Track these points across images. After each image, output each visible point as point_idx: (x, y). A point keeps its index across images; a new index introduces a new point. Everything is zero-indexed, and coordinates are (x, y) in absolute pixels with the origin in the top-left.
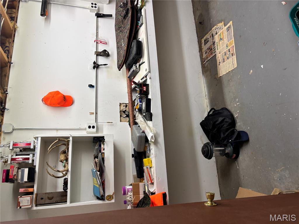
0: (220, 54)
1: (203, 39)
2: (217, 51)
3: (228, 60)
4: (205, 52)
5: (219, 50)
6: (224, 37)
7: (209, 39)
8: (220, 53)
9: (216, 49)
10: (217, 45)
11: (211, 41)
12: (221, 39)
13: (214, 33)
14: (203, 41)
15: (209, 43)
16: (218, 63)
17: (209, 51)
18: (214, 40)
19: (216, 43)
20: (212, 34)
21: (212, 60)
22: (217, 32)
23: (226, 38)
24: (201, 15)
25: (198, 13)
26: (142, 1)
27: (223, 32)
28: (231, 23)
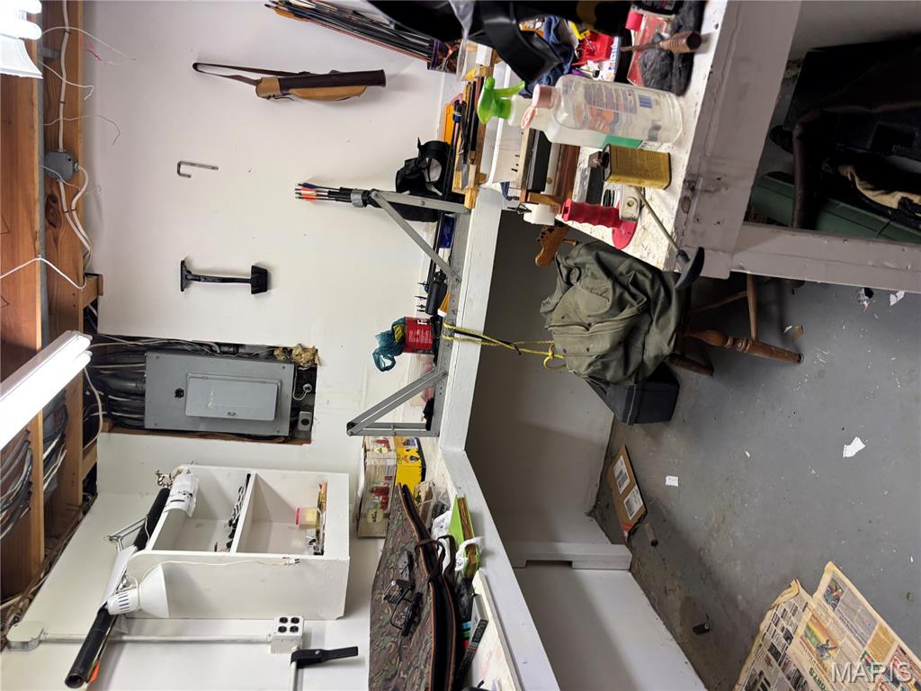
1: (737, 687)
6: (835, 634)
10: (819, 682)
11: (781, 680)
13: (779, 641)
18: (792, 668)
19: (808, 678)
20: (773, 648)
22: (788, 631)
23: (848, 632)
24: (689, 604)
25: (675, 601)
26: (470, 548)
27: (813, 615)
28: (831, 571)
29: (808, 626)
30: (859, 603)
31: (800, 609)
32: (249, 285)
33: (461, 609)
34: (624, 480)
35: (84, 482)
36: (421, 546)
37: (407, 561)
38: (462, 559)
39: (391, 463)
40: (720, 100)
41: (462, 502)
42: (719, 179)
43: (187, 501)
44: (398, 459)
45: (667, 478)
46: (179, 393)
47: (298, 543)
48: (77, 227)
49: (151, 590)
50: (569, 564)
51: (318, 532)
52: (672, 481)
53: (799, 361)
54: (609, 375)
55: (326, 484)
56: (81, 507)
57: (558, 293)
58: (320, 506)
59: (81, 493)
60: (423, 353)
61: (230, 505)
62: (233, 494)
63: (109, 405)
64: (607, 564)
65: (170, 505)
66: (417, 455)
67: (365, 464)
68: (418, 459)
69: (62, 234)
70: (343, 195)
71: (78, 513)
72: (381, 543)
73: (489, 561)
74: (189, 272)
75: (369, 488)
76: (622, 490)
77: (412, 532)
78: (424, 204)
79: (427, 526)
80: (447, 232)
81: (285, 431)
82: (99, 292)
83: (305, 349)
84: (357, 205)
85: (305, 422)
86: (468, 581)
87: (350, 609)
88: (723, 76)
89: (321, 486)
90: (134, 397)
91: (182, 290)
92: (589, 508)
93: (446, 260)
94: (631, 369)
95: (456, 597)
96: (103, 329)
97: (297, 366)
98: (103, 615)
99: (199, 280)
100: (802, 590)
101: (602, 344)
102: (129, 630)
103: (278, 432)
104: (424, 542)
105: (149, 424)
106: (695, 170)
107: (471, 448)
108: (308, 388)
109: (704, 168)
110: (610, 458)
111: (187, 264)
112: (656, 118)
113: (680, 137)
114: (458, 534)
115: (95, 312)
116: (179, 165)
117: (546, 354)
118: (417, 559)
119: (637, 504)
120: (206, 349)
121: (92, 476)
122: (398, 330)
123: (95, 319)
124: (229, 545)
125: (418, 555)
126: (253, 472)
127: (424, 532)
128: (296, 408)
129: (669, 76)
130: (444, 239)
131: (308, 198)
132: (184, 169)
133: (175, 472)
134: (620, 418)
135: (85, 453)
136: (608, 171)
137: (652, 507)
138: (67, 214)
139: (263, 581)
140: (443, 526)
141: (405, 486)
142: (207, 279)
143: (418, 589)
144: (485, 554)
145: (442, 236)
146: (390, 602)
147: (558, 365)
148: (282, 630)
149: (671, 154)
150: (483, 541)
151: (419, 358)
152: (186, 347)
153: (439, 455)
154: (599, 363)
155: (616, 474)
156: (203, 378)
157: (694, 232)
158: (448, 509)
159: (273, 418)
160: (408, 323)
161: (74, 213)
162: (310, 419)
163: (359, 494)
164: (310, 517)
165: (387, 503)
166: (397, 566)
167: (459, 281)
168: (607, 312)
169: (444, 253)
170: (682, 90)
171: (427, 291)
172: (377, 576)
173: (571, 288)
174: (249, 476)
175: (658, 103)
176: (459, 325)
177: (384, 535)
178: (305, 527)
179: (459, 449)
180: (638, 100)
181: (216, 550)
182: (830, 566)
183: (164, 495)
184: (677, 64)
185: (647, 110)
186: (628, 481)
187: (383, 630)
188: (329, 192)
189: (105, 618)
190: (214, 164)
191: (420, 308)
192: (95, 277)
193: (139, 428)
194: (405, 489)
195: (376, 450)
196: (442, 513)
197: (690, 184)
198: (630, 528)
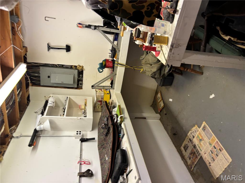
0: (206, 155)
1: (182, 147)
2: (202, 153)
3: (218, 157)
4: (188, 158)
5: (203, 151)
6: (204, 137)
7: (188, 145)
8: (205, 153)
9: (200, 151)
10: (199, 147)
11: (191, 146)
12: (201, 140)
13: (191, 138)
14: (182, 148)
15: (189, 148)
16: (208, 165)
17: (193, 156)
18: (194, 144)
19: (197, 146)
20: (190, 139)
21: (199, 164)
22: (194, 136)
23: (206, 137)
24: (173, 128)
25: (169, 128)
26: (121, 117)
27: (199, 133)
28: (204, 123)
29: (198, 135)
30: (209, 131)
31: (197, 131)
32: (65, 50)
33: (119, 131)
34: (159, 99)
35: (27, 98)
36: (110, 116)
37: (106, 119)
38: (119, 120)
39: (103, 95)
40: (180, 27)
41: (119, 106)
42: (179, 44)
43: (53, 104)
44: (104, 94)
45: (170, 99)
46: (49, 77)
47: (80, 113)
48: (20, 35)
49: (46, 125)
50: (145, 118)
51: (85, 111)
52: (171, 100)
53: (202, 74)
54: (156, 77)
55: (87, 99)
56: (27, 104)
57: (144, 55)
58: (85, 105)
59: (26, 101)
60: (110, 68)
61: (63, 104)
62: (64, 102)
63: (31, 80)
64: (154, 118)
65: (49, 105)
66: (109, 93)
67: (96, 95)
68: (109, 94)
69: (16, 37)
70: (89, 26)
71: (26, 106)
72: (100, 113)
73: (125, 120)
74: (50, 46)
75: (97, 101)
76: (159, 101)
77: (108, 112)
78: (110, 31)
79: (111, 111)
80: (117, 37)
81: (76, 86)
82: (26, 51)
83: (80, 66)
84: (93, 29)
85: (81, 84)
86: (121, 124)
87: (93, 129)
88: (181, 21)
89: (85, 100)
90: (37, 78)
91: (48, 51)
92: (151, 105)
93: (116, 45)
94: (162, 75)
95: (118, 128)
96: (28, 61)
97: (78, 70)
98: (35, 130)
99: (52, 49)
100: (198, 128)
101: (155, 70)
102: (42, 133)
103: (74, 86)
104: (110, 115)
105: (42, 84)
106: (173, 42)
107: (122, 92)
108: (81, 76)
109: (175, 42)
110: (157, 93)
111: (49, 44)
112: (165, 29)
113: (171, 34)
114: (118, 114)
115: (26, 56)
116: (45, 18)
117: (141, 69)
118: (109, 119)
119: (162, 105)
120: (55, 66)
121: (29, 97)
122: (104, 63)
123: (26, 58)
124: (64, 114)
125: (109, 118)
126: (68, 96)
127: (111, 113)
128: (79, 81)
129: (169, 18)
130: (116, 39)
131: (80, 27)
132: (47, 19)
133: (49, 96)
134: (159, 85)
135: (27, 91)
136: (153, 41)
137: (166, 106)
138: (17, 32)
139: (72, 123)
140: (115, 111)
141: (106, 101)
142: (54, 48)
143: (109, 126)
144: (125, 118)
145: (115, 38)
146: (102, 128)
147: (144, 72)
148: (77, 134)
149: (169, 37)
150: (124, 116)
151: (109, 70)
152: (50, 65)
153: (114, 94)
154: (153, 74)
155: (158, 97)
156: (55, 73)
157: (172, 56)
158: (116, 107)
159: (72, 83)
160: (106, 61)
161: (19, 32)
162: (82, 83)
163: (95, 102)
164: (83, 107)
165: (101, 104)
166: (104, 120)
167: (119, 51)
168: (156, 62)
169: (116, 42)
170: (172, 22)
171: (111, 52)
172: (99, 122)
173: (148, 55)
174: (67, 97)
175: (166, 25)
176: (119, 62)
177: (101, 111)
178: (82, 109)
179: (119, 92)
180: (161, 25)
181: (61, 116)
182: (204, 122)
183: (47, 102)
184: (171, 16)
185: (163, 27)
186: (160, 99)
187: (101, 134)
188: (86, 26)
189: (36, 131)
190: (54, 17)
191: (109, 56)
192: (25, 47)
193: (39, 85)
194: (106, 102)
195: (99, 92)
196: (115, 108)
197: (172, 46)
198: (160, 110)
